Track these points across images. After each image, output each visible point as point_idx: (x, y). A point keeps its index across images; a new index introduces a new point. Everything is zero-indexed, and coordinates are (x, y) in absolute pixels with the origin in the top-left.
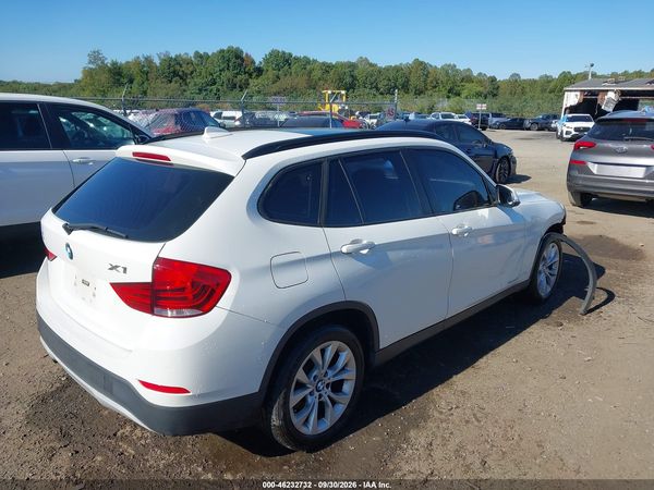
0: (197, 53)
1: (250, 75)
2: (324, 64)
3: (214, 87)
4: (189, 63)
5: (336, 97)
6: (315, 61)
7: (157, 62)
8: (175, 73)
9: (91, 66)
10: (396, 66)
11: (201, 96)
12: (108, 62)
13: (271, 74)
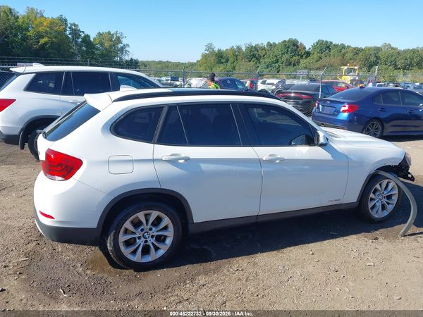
0: (269, 43)
1: (302, 57)
2: (355, 48)
3: (277, 65)
4: (263, 49)
5: (349, 71)
6: (349, 47)
7: (244, 49)
8: (254, 56)
9: (206, 52)
10: (413, 49)
11: (268, 70)
12: (216, 50)
13: (316, 56)
